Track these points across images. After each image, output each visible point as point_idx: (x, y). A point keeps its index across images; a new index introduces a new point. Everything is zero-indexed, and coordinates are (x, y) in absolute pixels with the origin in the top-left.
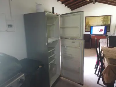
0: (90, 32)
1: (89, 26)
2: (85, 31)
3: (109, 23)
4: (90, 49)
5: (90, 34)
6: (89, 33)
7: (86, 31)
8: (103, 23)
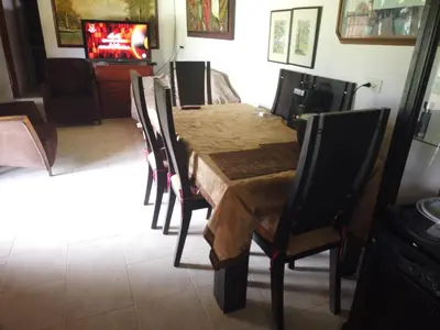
0: (83, 50)
1: (73, 21)
2: (60, 45)
3: (153, 12)
4: (100, 124)
5: (84, 57)
6: (80, 53)
7: (63, 43)
8: (130, 8)
